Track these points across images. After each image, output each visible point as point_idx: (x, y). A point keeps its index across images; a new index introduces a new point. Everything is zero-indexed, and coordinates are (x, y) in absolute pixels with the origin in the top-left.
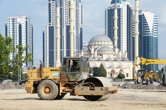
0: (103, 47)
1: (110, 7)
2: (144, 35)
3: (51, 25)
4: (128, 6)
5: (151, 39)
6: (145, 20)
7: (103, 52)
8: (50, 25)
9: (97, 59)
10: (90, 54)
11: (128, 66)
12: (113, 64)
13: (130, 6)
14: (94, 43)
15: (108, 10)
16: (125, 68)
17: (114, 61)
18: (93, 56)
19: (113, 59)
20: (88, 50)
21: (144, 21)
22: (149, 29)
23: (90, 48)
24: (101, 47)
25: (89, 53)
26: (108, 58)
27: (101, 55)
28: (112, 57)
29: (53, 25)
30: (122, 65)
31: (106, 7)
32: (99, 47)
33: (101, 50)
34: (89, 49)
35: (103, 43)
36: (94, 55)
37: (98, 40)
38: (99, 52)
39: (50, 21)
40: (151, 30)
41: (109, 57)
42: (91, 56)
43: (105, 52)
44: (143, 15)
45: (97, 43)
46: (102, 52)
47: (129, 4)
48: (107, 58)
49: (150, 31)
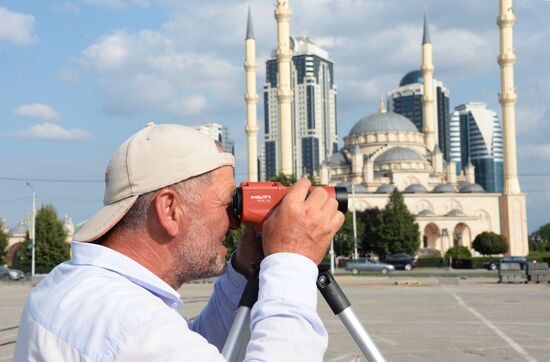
0: (393, 151)
1: (398, 93)
2: (474, 158)
3: (270, 139)
4: (439, 89)
5: (490, 166)
6: (475, 124)
7: (393, 166)
8: (267, 138)
9: (375, 189)
10: (352, 175)
11: (482, 210)
12: (430, 204)
13: (444, 89)
14: (362, 140)
15: (395, 100)
16: (474, 218)
17: (433, 192)
18: (359, 180)
19: (431, 189)
20: (342, 159)
21: (473, 127)
22: (484, 144)
23: (349, 156)
24: (385, 149)
25: (348, 171)
26: (412, 186)
27: (388, 174)
28: (425, 180)
29: (274, 139)
30: (461, 206)
31: (390, 93)
32: (381, 152)
33: (388, 158)
34: (346, 157)
35: (392, 137)
36: (363, 176)
37: (376, 128)
38: (380, 165)
39: (267, 131)
40: (488, 146)
41: (414, 182)
42: (354, 180)
43: (400, 163)
44: (470, 114)
45: (371, 139)
46: (389, 164)
47: (440, 84)
48: (409, 184)
49: (486, 149)
